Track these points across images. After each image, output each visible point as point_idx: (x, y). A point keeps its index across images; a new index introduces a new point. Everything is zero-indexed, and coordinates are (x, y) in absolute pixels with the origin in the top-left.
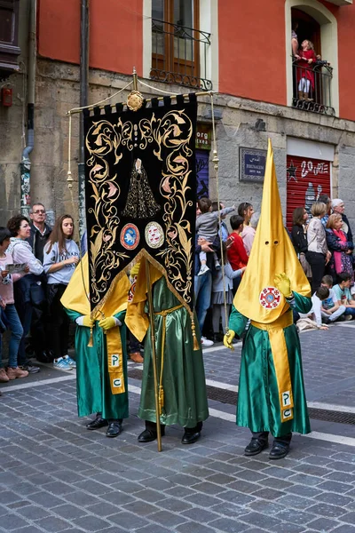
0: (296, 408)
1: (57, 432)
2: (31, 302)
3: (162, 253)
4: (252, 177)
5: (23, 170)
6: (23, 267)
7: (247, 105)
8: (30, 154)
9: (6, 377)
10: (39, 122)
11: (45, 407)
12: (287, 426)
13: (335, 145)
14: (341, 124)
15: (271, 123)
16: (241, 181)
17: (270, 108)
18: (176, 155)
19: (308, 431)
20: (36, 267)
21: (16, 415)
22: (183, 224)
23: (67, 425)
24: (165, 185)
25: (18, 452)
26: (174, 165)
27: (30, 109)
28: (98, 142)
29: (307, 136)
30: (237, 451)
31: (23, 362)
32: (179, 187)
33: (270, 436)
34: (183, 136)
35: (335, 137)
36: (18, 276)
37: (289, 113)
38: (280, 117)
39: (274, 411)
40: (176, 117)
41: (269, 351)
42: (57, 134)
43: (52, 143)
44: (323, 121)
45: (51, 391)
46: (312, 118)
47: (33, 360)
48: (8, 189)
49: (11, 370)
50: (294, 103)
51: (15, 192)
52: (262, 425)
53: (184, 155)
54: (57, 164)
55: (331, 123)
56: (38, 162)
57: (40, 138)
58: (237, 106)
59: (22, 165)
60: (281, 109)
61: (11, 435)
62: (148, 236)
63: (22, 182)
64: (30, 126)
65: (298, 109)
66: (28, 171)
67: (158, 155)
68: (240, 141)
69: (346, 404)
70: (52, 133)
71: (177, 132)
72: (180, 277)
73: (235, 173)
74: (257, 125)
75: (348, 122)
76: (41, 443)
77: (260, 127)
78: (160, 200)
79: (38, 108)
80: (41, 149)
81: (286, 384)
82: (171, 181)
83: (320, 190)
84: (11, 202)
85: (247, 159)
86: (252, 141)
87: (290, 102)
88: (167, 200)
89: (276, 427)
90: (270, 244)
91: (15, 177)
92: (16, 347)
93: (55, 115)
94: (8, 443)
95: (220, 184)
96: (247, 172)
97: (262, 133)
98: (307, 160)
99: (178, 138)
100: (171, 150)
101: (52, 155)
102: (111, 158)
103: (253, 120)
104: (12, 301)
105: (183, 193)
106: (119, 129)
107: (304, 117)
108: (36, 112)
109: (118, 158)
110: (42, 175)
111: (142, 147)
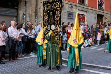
0: (80, 64)
1: (30, 67)
2: (25, 41)
3: (54, 31)
4: (70, 17)
5: (24, 14)
6: (23, 34)
7: (69, 3)
8: (25, 11)
9: (19, 56)
10: (27, 5)
11: (28, 62)
12: (78, 67)
13: (86, 12)
14: (88, 7)
15: (74, 7)
16: (68, 18)
17: (74, 4)
18: (58, 11)
19: (82, 69)
20: (26, 34)
21: (22, 64)
22: (58, 25)
23: (32, 66)
24: (56, 17)
25: (22, 71)
26: (57, 13)
27: (26, 2)
28: (45, 8)
29: (81, 10)
30: (67, 72)
31: (23, 53)
32: (58, 18)
33: (74, 69)
34: (59, 7)
35: (87, 10)
36: (23, 36)
37: (78, 5)
38: (76, 5)
39: (75, 64)
40: (58, 3)
41: (75, 52)
42: (31, 7)
43: (30, 9)
44: (84, 7)
45: (29, 59)
46: (82, 6)
47: (25, 53)
48: (21, 18)
49: (21, 55)
50: (79, 3)
51: (22, 19)
52: (73, 67)
53: (59, 11)
54: (31, 13)
55: (86, 7)
56: (27, 13)
57: (27, 8)
58: (67, 3)
59: (24, 13)
60: (76, 4)
61: (21, 68)
62: (52, 28)
63: (24, 17)
64: (26, 5)
65: (79, 4)
66: (25, 15)
67: (55, 11)
68: (68, 10)
69: (89, 63)
70: (30, 7)
71: (58, 6)
72: (57, 36)
73: (66, 16)
74: (71, 7)
75: (89, 7)
76: (27, 70)
77: (72, 7)
78: (55, 20)
79: (27, 2)
80: (28, 10)
81: (78, 59)
82: (57, 16)
83: (83, 20)
84: (21, 21)
85: (69, 14)
86: (70, 10)
87: (78, 3)
88: (56, 20)
89: (75, 67)
90: (76, 30)
91: (22, 16)
92: (22, 50)
93: (31, 3)
94: (20, 69)
95: (64, 19)
96: (69, 16)
97: (72, 9)
98: (81, 14)
99: (58, 8)
100: (57, 10)
101: (30, 12)
102: (47, 11)
103: (70, 6)
104: (21, 41)
105: (59, 19)
106: (49, 6)
107: (81, 6)
108: (27, 3)
109: (48, 11)
110: (28, 15)
111: (52, 9)
